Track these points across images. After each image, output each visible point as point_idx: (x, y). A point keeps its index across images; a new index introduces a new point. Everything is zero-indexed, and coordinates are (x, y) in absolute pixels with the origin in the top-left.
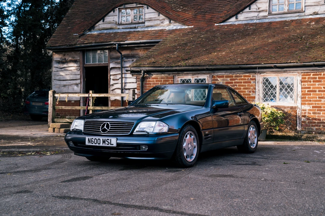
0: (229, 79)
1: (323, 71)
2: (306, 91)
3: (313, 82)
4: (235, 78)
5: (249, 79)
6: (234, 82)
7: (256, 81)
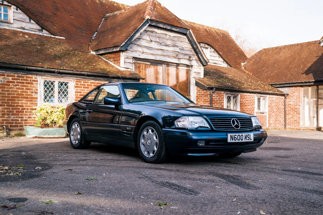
0: (10, 78)
1: (90, 79)
2: (79, 95)
3: (84, 87)
4: (17, 78)
5: (31, 81)
6: (17, 82)
7: (38, 83)
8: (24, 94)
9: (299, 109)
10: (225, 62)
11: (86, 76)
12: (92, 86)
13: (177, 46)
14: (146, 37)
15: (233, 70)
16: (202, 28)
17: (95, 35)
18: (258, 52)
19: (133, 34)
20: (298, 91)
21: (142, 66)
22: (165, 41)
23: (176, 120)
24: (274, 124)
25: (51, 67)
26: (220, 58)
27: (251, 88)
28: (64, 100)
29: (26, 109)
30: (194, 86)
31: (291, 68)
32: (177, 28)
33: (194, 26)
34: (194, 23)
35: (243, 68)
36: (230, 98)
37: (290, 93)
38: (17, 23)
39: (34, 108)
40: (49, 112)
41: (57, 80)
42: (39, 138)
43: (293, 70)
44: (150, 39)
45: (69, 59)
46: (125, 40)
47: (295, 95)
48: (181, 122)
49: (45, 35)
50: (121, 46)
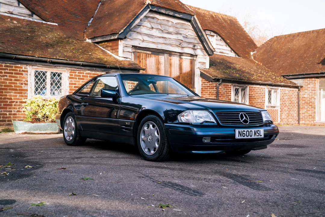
1: (86, 70)
2: (73, 87)
3: (79, 79)
4: (5, 68)
5: (21, 71)
6: (4, 72)
7: (29, 74)
8: (13, 85)
9: (314, 102)
10: (232, 51)
11: (81, 66)
12: (87, 77)
13: (181, 34)
14: (147, 24)
15: (242, 59)
16: (208, 14)
17: (90, 22)
18: (269, 40)
19: (132, 20)
20: (313, 83)
21: (143, 56)
22: (167, 28)
23: (179, 115)
24: (286, 119)
25: (43, 56)
26: (227, 46)
27: (261, 80)
28: (57, 92)
29: (14, 102)
30: (199, 77)
31: (305, 58)
32: (180, 13)
33: (199, 11)
34: (199, 9)
35: (252, 57)
36: (237, 90)
37: (304, 85)
38: (4, 7)
39: (24, 101)
40: (41, 105)
41: (49, 70)
42: (29, 133)
43: (308, 59)
44: (151, 26)
45: (62, 48)
46: (124, 27)
47: (310, 87)
48: (185, 117)
49: (36, 21)
50: (119, 33)
